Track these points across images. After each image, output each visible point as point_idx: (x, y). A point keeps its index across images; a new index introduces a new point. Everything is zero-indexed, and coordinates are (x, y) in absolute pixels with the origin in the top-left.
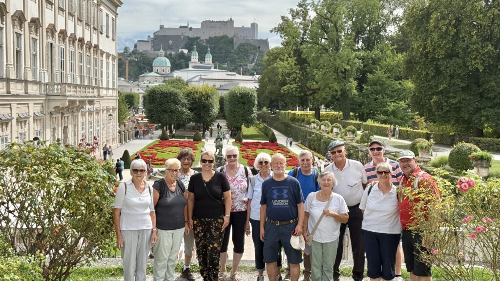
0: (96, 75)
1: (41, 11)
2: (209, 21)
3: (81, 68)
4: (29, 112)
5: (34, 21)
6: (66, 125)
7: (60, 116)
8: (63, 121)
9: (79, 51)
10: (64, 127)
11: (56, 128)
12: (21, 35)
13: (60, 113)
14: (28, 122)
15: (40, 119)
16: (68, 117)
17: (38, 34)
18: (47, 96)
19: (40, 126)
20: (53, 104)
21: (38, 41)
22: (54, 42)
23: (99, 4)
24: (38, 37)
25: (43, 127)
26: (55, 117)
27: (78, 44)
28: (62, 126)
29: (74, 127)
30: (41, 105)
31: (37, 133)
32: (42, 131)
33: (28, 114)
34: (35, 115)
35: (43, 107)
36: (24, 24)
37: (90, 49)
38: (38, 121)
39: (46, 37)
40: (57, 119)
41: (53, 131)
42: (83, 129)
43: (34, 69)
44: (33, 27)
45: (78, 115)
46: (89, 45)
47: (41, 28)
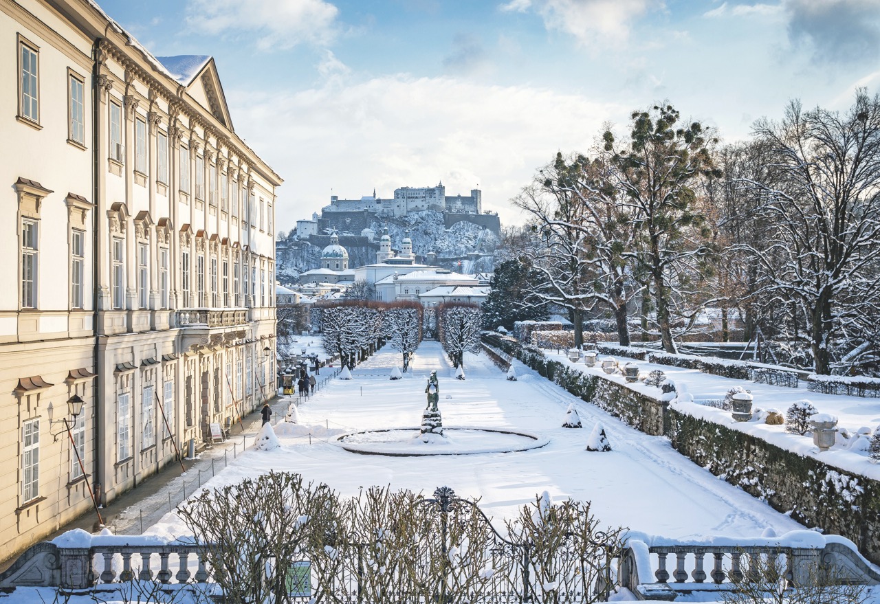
0: (246, 291)
1: (173, 208)
2: (407, 189)
3: (225, 281)
4: (156, 356)
5: (163, 222)
6: (206, 371)
7: (197, 357)
8: (201, 364)
9: (223, 258)
10: (204, 373)
11: (193, 377)
12: (146, 245)
13: (197, 353)
14: (155, 370)
15: (171, 365)
16: (208, 357)
17: (168, 241)
18: (180, 330)
19: (171, 375)
20: (189, 342)
21: (168, 251)
22: (190, 249)
23: (250, 186)
24: (168, 246)
25: (175, 376)
26: (191, 360)
27: (222, 249)
28: (200, 372)
29: (216, 372)
30: (172, 344)
31: (167, 386)
32: (173, 382)
33: (155, 359)
34: (164, 359)
35: (174, 346)
36: (150, 229)
37: (237, 253)
38: (168, 368)
39: (179, 244)
40: (193, 362)
41: (188, 381)
42: (229, 374)
43: (163, 293)
44: (162, 232)
45: (222, 354)
46: (237, 247)
47: (172, 231)
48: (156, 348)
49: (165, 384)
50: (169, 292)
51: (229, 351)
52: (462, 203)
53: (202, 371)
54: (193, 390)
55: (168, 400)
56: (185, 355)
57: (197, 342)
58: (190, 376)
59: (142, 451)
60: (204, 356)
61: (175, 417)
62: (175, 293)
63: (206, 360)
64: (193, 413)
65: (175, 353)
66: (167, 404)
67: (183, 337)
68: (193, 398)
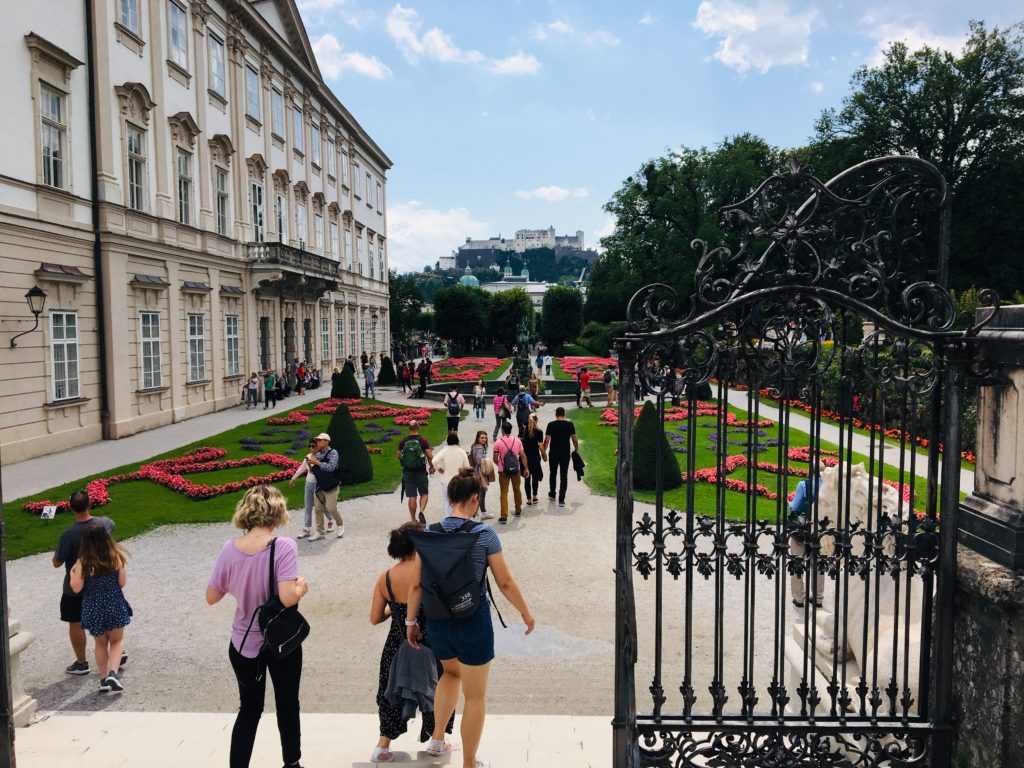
4: (209, 282)
5: (220, 139)
6: (290, 317)
7: (276, 299)
8: (284, 310)
9: (316, 212)
10: (286, 319)
11: (271, 319)
12: (191, 154)
13: (277, 296)
14: (207, 298)
15: (236, 299)
16: (293, 304)
17: (230, 164)
18: (247, 263)
19: (236, 310)
20: (259, 277)
21: (230, 175)
22: (264, 184)
23: (352, 154)
24: (230, 169)
25: (243, 313)
26: (268, 301)
27: (314, 202)
28: (281, 317)
29: (307, 323)
30: (238, 277)
31: (229, 320)
32: (240, 318)
33: (207, 286)
34: (223, 290)
35: (241, 280)
36: (196, 138)
37: (336, 214)
38: (231, 301)
39: (247, 173)
40: (271, 304)
41: (264, 322)
42: (325, 329)
43: (223, 219)
44: (219, 150)
45: (314, 306)
46: (335, 208)
47: (235, 154)
48: (208, 274)
49: (226, 318)
50: (233, 220)
51: (325, 306)
52: (569, 242)
53: (284, 316)
54: (272, 334)
55: (232, 336)
56: (257, 293)
57: (267, 277)
58: (267, 318)
59: (187, 384)
60: (286, 301)
61: (244, 357)
62: (241, 223)
63: (290, 306)
64: (272, 358)
65: (242, 287)
66: (230, 340)
67: (252, 271)
68: (271, 342)
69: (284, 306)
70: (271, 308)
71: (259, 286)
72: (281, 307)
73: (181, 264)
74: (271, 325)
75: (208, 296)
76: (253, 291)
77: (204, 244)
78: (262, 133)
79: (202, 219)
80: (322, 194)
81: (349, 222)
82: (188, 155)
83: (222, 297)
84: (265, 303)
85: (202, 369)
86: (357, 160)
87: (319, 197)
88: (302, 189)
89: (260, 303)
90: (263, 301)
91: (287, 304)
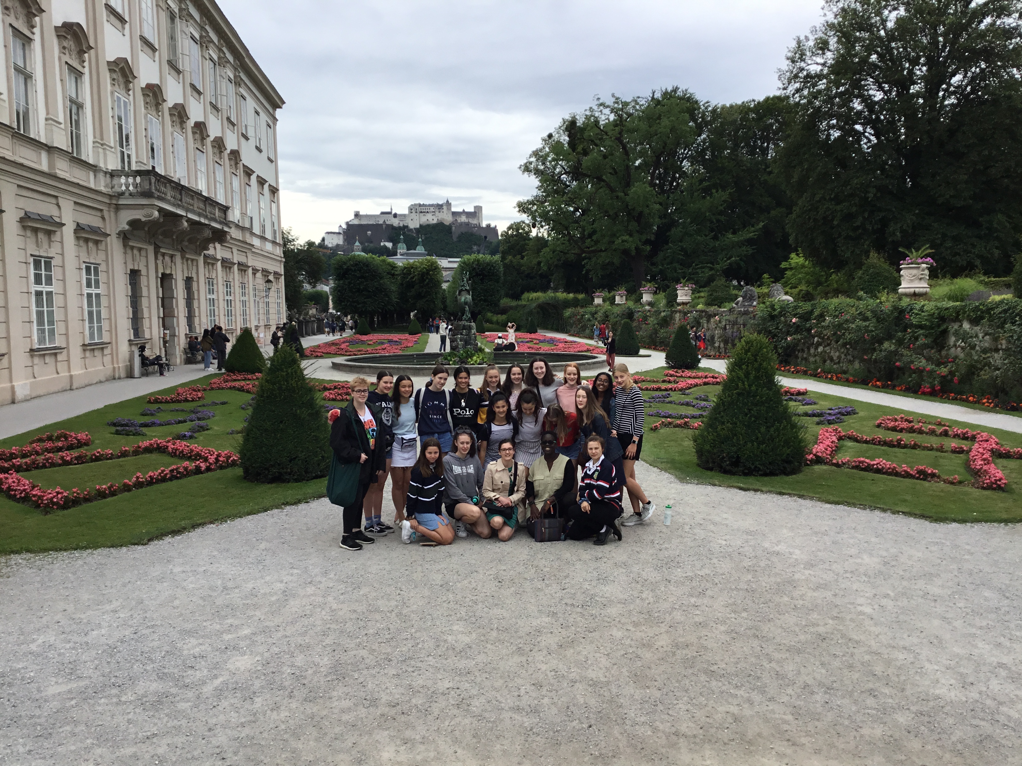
2: (420, 205)
4: (60, 217)
6: (168, 272)
7: (151, 249)
8: (160, 262)
9: (197, 146)
11: (144, 272)
12: (30, 40)
13: (150, 243)
14: (57, 237)
15: (97, 242)
16: (172, 256)
17: (86, 64)
18: (111, 197)
19: (97, 257)
20: (127, 216)
21: (86, 78)
22: (131, 98)
23: (238, 83)
24: (86, 71)
25: (107, 261)
26: (140, 249)
27: (194, 133)
28: (157, 271)
29: (188, 281)
30: (99, 214)
31: (88, 269)
32: (102, 268)
33: (57, 220)
34: (79, 229)
35: (103, 218)
36: (37, 19)
37: (221, 152)
38: (91, 244)
39: (109, 81)
40: (143, 253)
41: (134, 275)
42: (211, 291)
43: (78, 137)
44: (70, 43)
45: (197, 261)
46: (219, 144)
47: (92, 51)
48: (58, 205)
49: (84, 266)
50: (91, 139)
51: (210, 261)
52: (467, 217)
53: (161, 271)
54: (145, 292)
55: (93, 291)
56: (124, 237)
57: (138, 215)
58: (139, 271)
59: (32, 350)
60: (162, 250)
61: (110, 319)
62: (100, 144)
63: (167, 259)
64: (146, 323)
65: (105, 228)
66: (89, 296)
67: (118, 208)
68: (144, 302)
69: (160, 258)
70: (143, 259)
71: (127, 227)
72: (156, 258)
73: (19, 186)
74: (143, 281)
75: (58, 233)
76: (119, 234)
77: (51, 164)
78: (127, 31)
79: (49, 131)
80: (204, 124)
81: (236, 164)
82: (26, 41)
83: (78, 238)
84: (135, 252)
85: (52, 332)
86: (243, 91)
87: (200, 127)
88: (179, 113)
89: (129, 251)
90: (132, 248)
91: (163, 255)
